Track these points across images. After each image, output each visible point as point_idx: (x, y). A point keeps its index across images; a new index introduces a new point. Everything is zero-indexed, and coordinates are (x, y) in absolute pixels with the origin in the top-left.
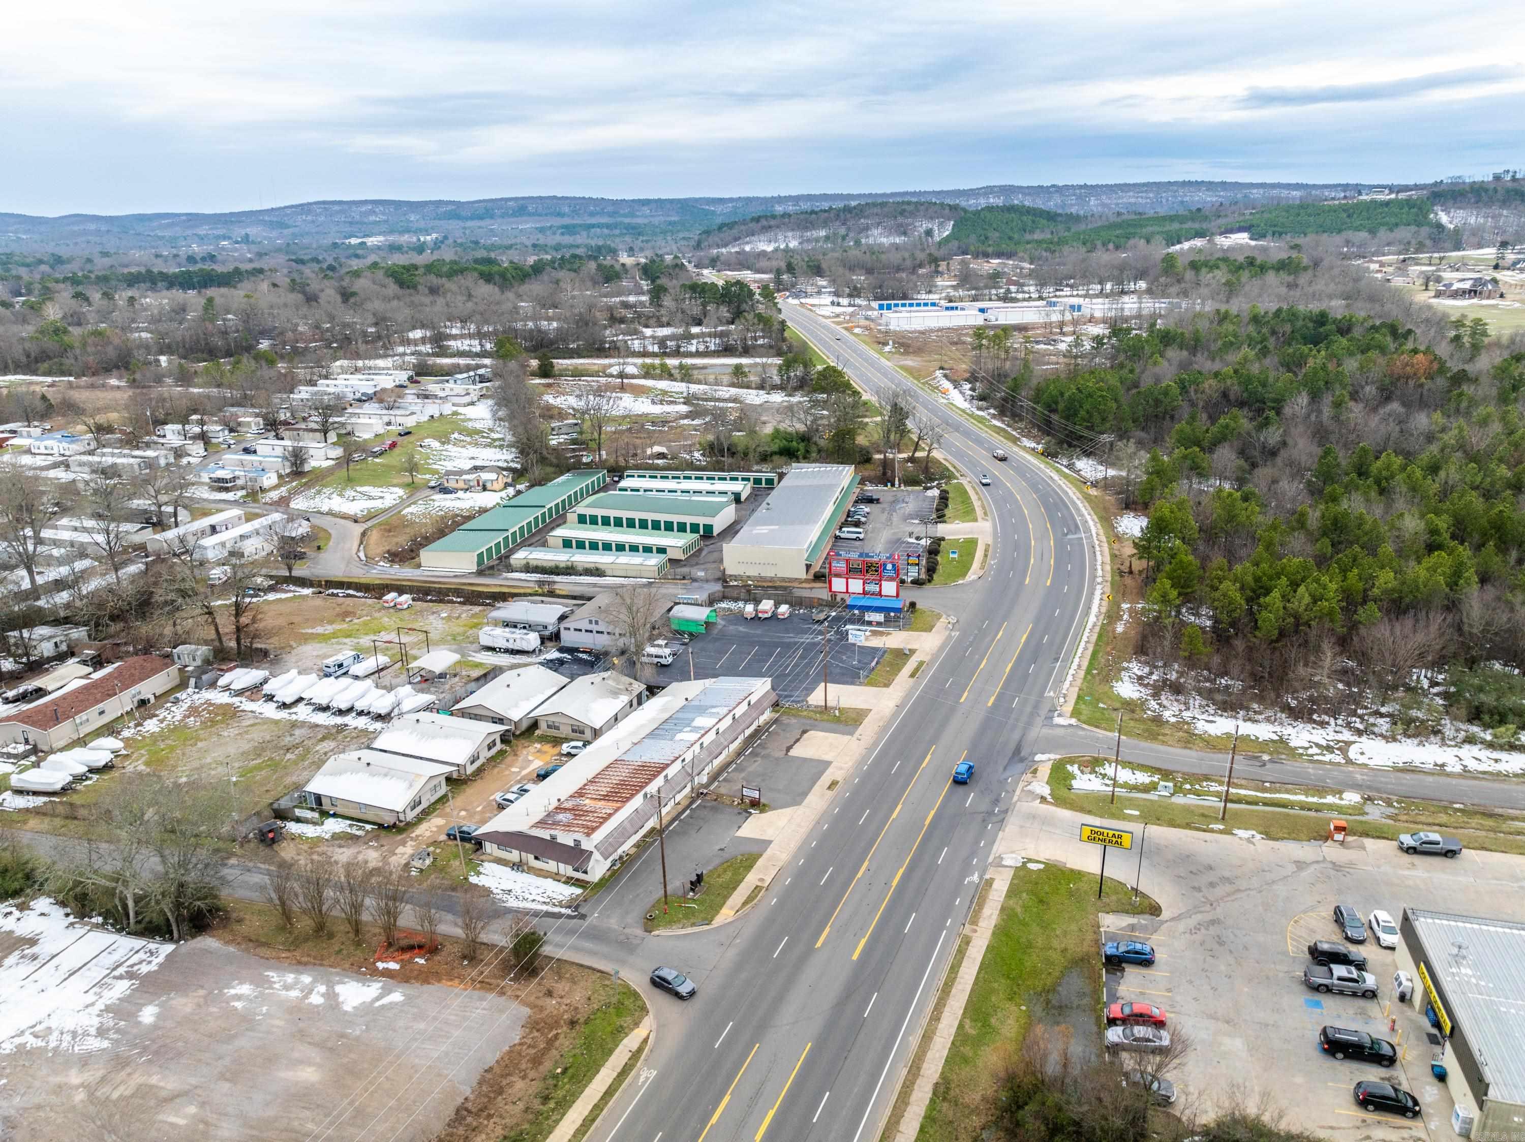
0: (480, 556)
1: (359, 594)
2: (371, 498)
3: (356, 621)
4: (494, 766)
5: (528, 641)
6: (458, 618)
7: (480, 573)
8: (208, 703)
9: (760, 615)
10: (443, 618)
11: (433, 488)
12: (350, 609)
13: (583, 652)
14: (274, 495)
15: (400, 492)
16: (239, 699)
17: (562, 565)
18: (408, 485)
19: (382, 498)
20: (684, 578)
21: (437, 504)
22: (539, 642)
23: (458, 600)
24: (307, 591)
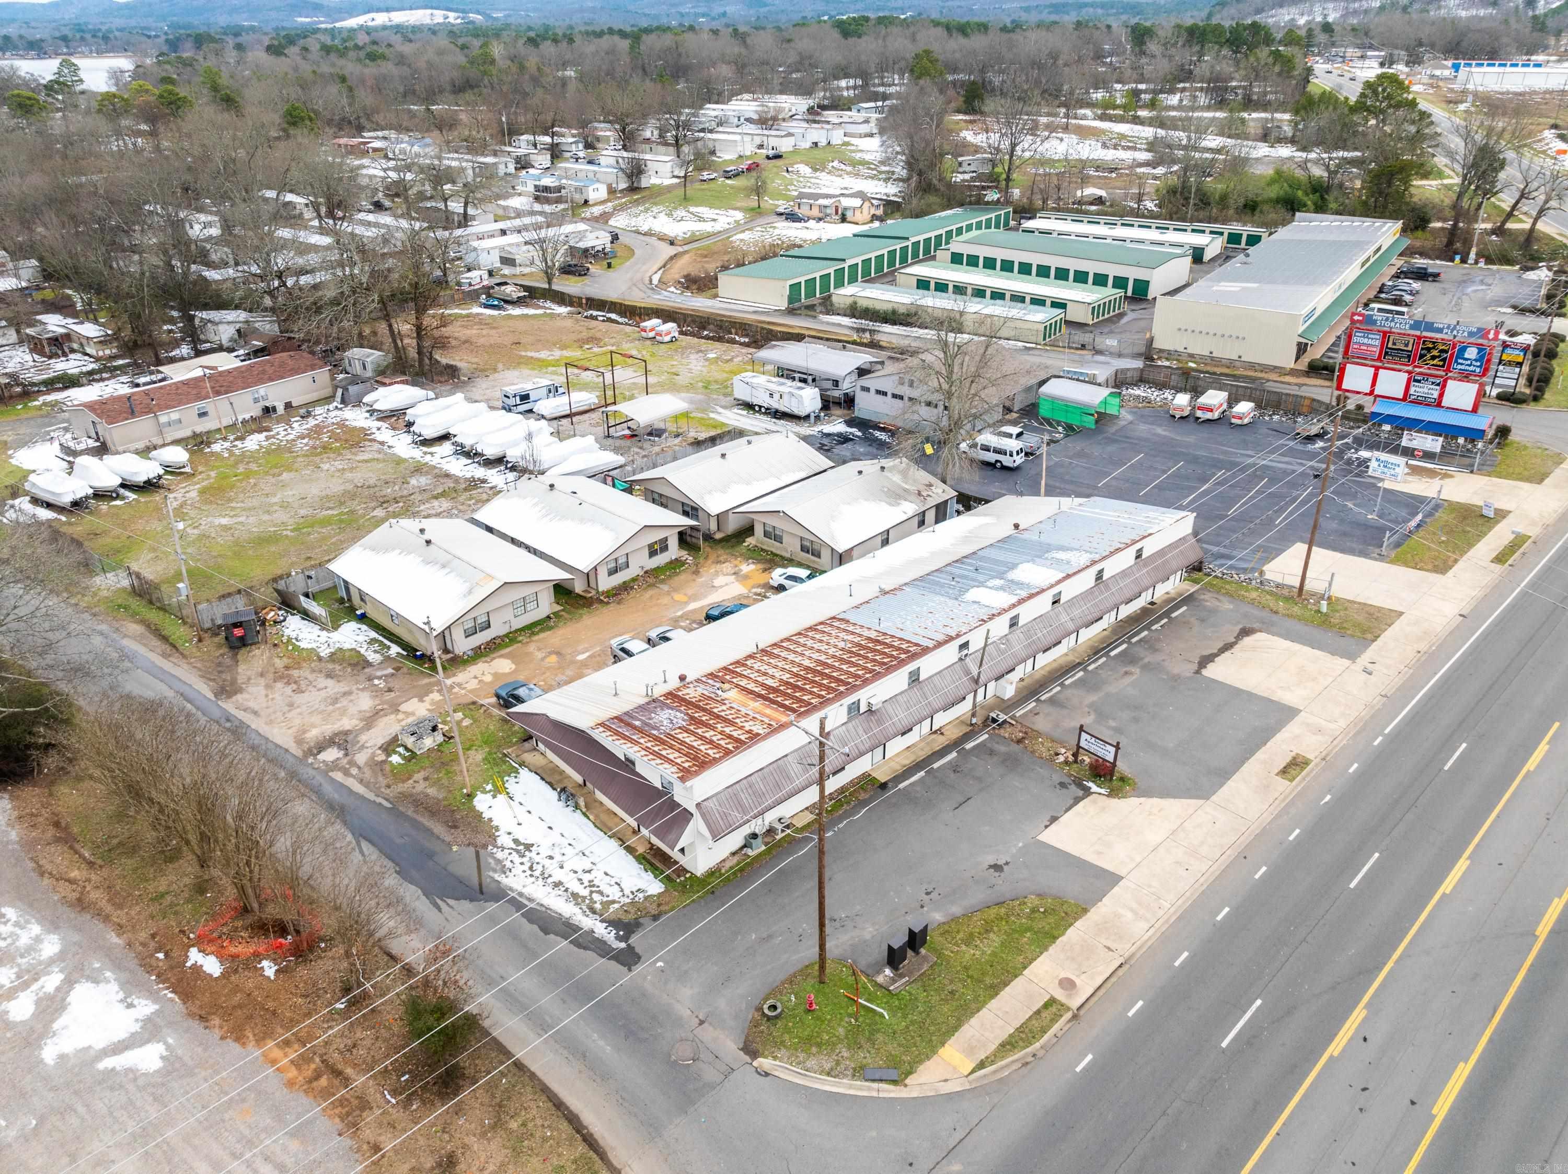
0: (795, 288)
1: (620, 320)
2: (701, 219)
3: (596, 350)
4: (652, 585)
5: (800, 400)
6: (728, 361)
7: (791, 311)
8: (342, 424)
9: (1199, 413)
10: (707, 360)
11: (781, 214)
12: (598, 335)
13: (883, 429)
14: (597, 210)
15: (739, 215)
16: (379, 424)
17: (902, 310)
18: (752, 209)
19: (714, 220)
20: (1083, 347)
21: (777, 232)
22: (818, 404)
23: (742, 340)
24: (563, 310)
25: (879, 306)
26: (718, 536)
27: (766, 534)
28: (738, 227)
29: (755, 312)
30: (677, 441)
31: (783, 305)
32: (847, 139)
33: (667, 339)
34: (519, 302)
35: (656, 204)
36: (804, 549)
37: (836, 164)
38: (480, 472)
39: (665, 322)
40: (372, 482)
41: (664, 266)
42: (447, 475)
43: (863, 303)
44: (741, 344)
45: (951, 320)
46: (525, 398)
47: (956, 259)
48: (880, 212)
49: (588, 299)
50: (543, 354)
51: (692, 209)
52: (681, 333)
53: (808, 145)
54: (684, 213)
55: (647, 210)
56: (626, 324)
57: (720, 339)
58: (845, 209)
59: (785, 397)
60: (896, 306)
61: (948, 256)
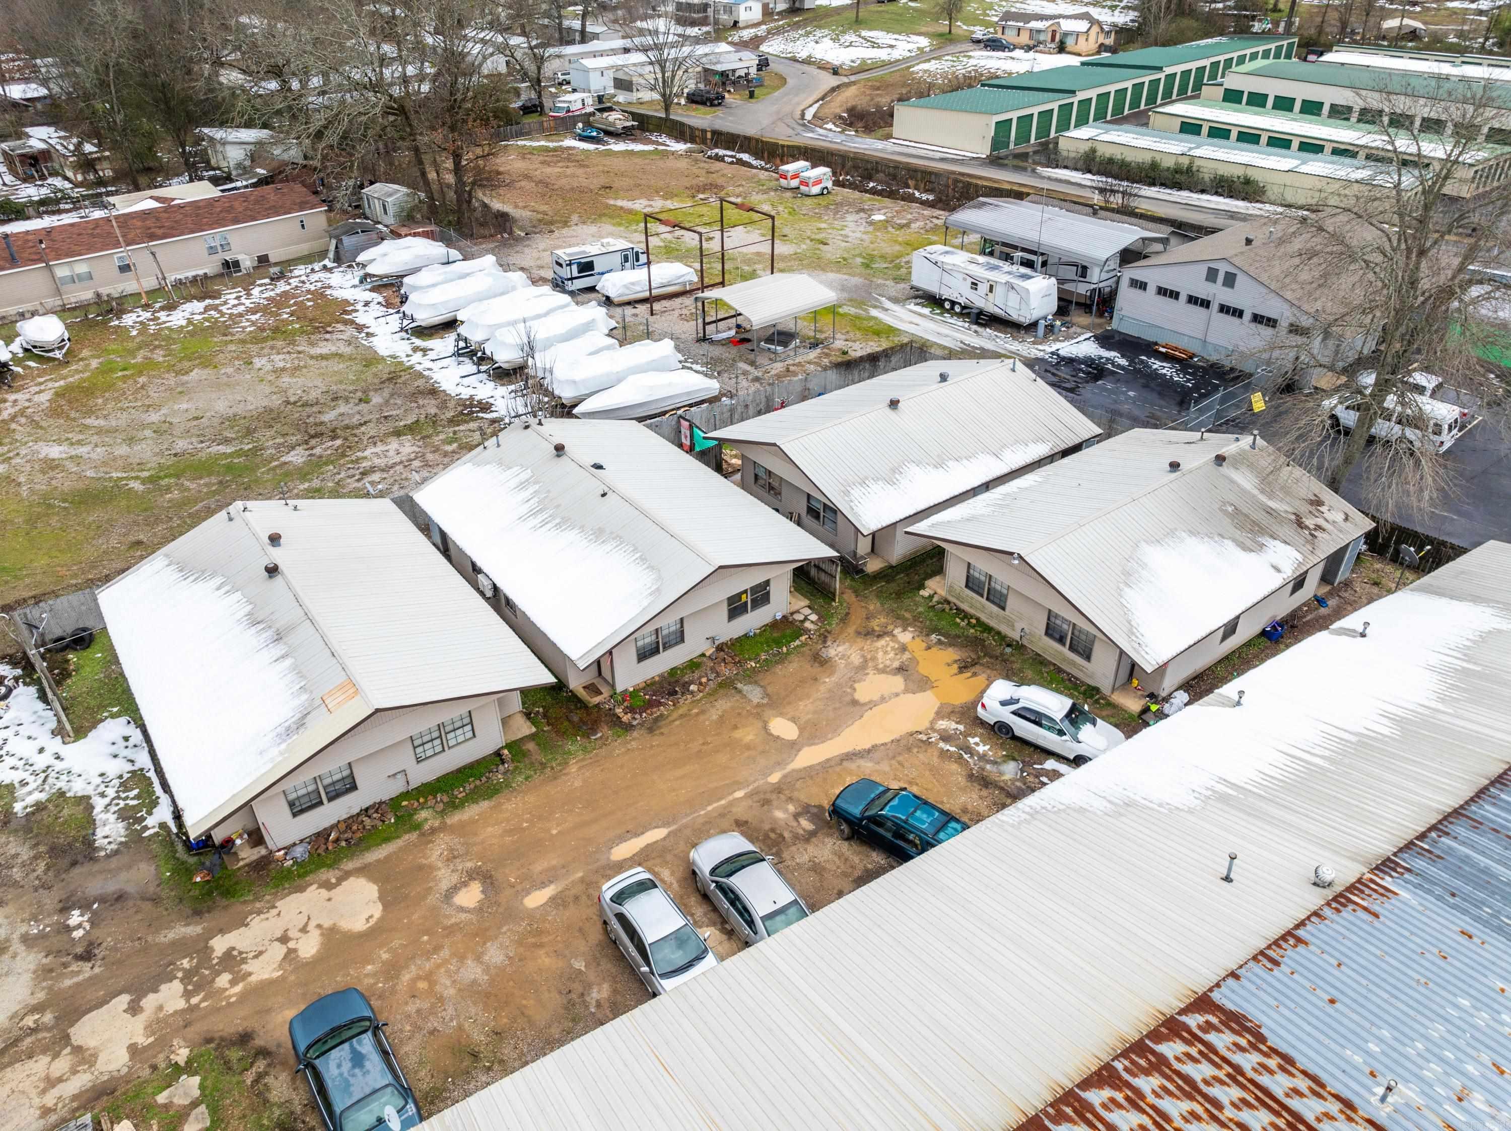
0: (1003, 126)
1: (754, 162)
2: (875, 45)
4: (727, 685)
5: (1024, 297)
6: (901, 227)
7: (994, 161)
10: (871, 223)
11: (979, 41)
12: (720, 181)
13: (1166, 357)
14: (747, 34)
15: (924, 42)
17: (1169, 165)
18: (941, 35)
19: (891, 46)
20: (1474, 233)
21: (972, 62)
22: (1053, 306)
23: (924, 197)
24: (680, 147)
25: (1130, 157)
26: (873, 566)
27: (971, 583)
28: (922, 55)
29: (945, 160)
30: (813, 354)
31: (984, 150)
33: (816, 190)
34: (625, 134)
35: (820, 27)
36: (1052, 631)
38: (485, 390)
39: (814, 166)
41: (822, 99)
42: (434, 392)
43: (1105, 151)
44: (923, 203)
45: (1247, 182)
46: (586, 267)
47: (1232, 97)
48: (1110, 41)
49: (715, 133)
50: (637, 204)
51: (864, 33)
52: (837, 183)
54: (853, 38)
55: (807, 34)
56: (762, 168)
57: (891, 195)
58: (1066, 34)
59: (998, 290)
60: (1158, 158)
61: (1220, 92)
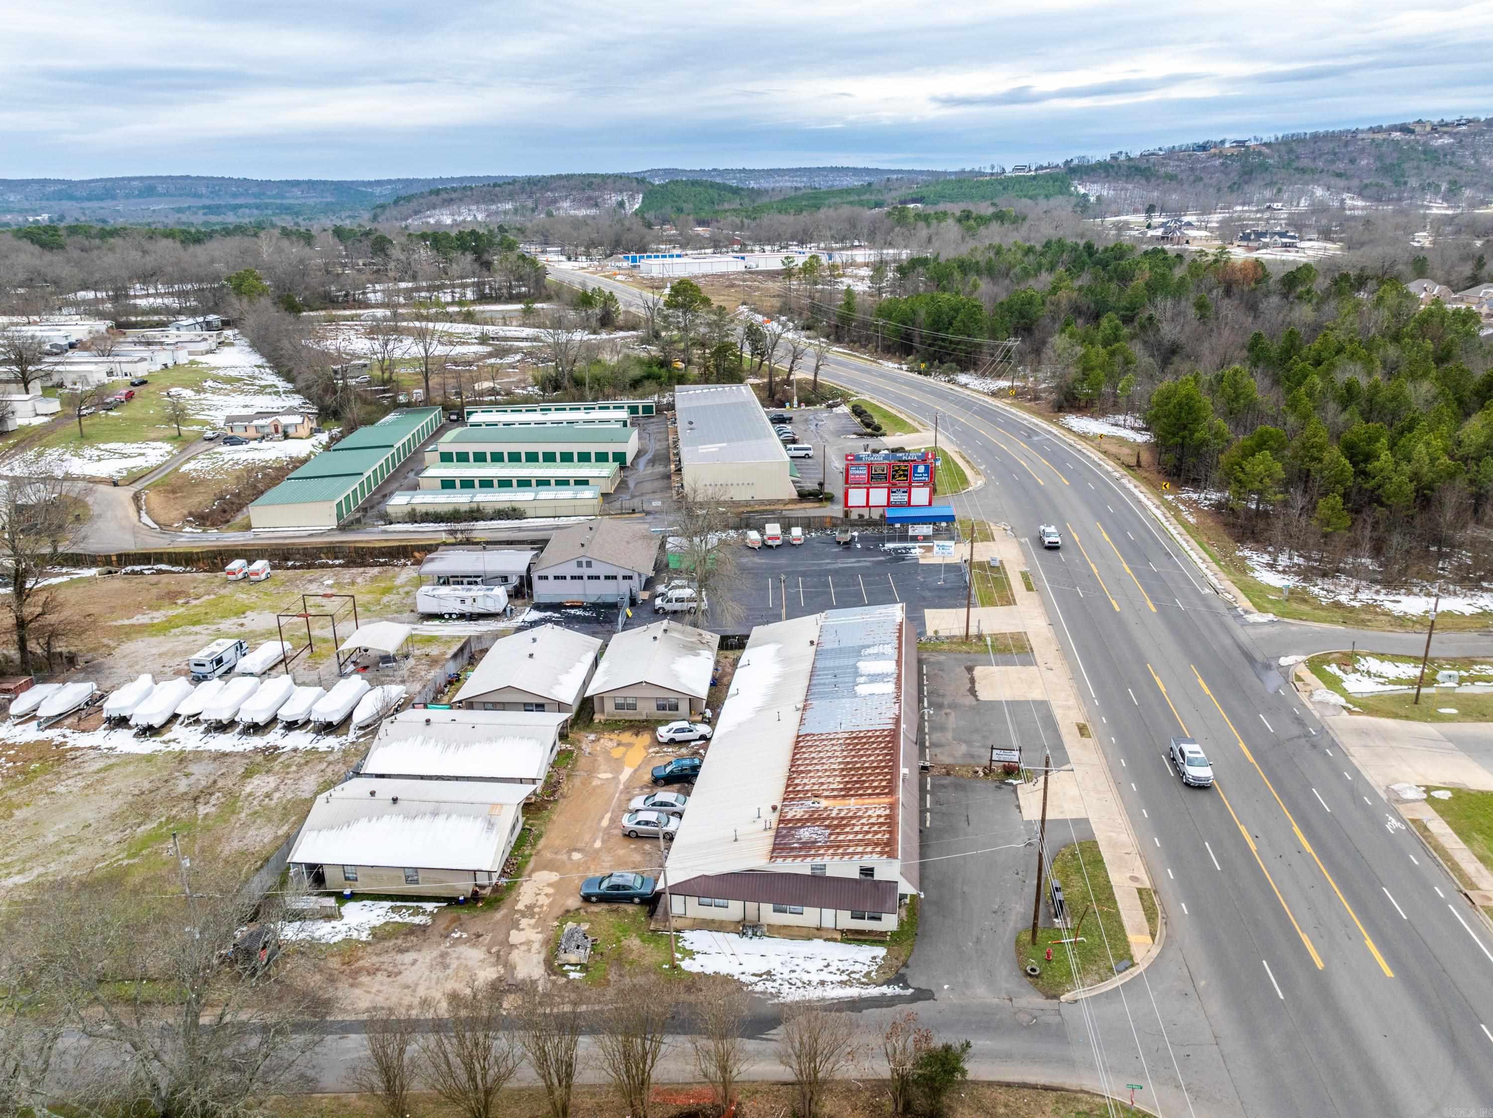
2: (125, 456)
4: (569, 775)
6: (353, 584)
9: (770, 543)
11: (213, 439)
12: (173, 589)
13: (572, 607)
15: (165, 446)
16: (57, 731)
18: (174, 439)
19: (141, 455)
20: (634, 511)
21: (227, 457)
22: (507, 599)
23: (337, 562)
24: (93, 572)
25: (439, 509)
27: (618, 707)
28: (177, 458)
29: (311, 535)
30: (412, 662)
31: (332, 523)
32: (191, 358)
33: (263, 576)
36: (660, 708)
37: (210, 383)
38: (258, 741)
39: (250, 562)
40: (146, 786)
41: (140, 508)
42: (225, 755)
44: (340, 565)
45: (514, 510)
46: (219, 661)
48: (314, 425)
49: (119, 556)
50: (140, 619)
51: (102, 446)
52: (273, 567)
53: (159, 367)
54: (98, 453)
55: (42, 453)
56: (184, 572)
57: (309, 567)
58: (286, 426)
59: (479, 600)
60: (457, 507)
61: (437, 455)
